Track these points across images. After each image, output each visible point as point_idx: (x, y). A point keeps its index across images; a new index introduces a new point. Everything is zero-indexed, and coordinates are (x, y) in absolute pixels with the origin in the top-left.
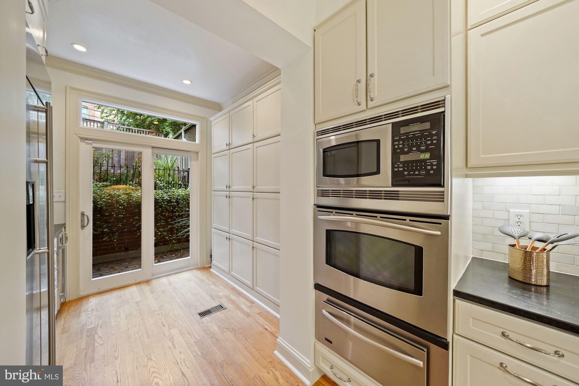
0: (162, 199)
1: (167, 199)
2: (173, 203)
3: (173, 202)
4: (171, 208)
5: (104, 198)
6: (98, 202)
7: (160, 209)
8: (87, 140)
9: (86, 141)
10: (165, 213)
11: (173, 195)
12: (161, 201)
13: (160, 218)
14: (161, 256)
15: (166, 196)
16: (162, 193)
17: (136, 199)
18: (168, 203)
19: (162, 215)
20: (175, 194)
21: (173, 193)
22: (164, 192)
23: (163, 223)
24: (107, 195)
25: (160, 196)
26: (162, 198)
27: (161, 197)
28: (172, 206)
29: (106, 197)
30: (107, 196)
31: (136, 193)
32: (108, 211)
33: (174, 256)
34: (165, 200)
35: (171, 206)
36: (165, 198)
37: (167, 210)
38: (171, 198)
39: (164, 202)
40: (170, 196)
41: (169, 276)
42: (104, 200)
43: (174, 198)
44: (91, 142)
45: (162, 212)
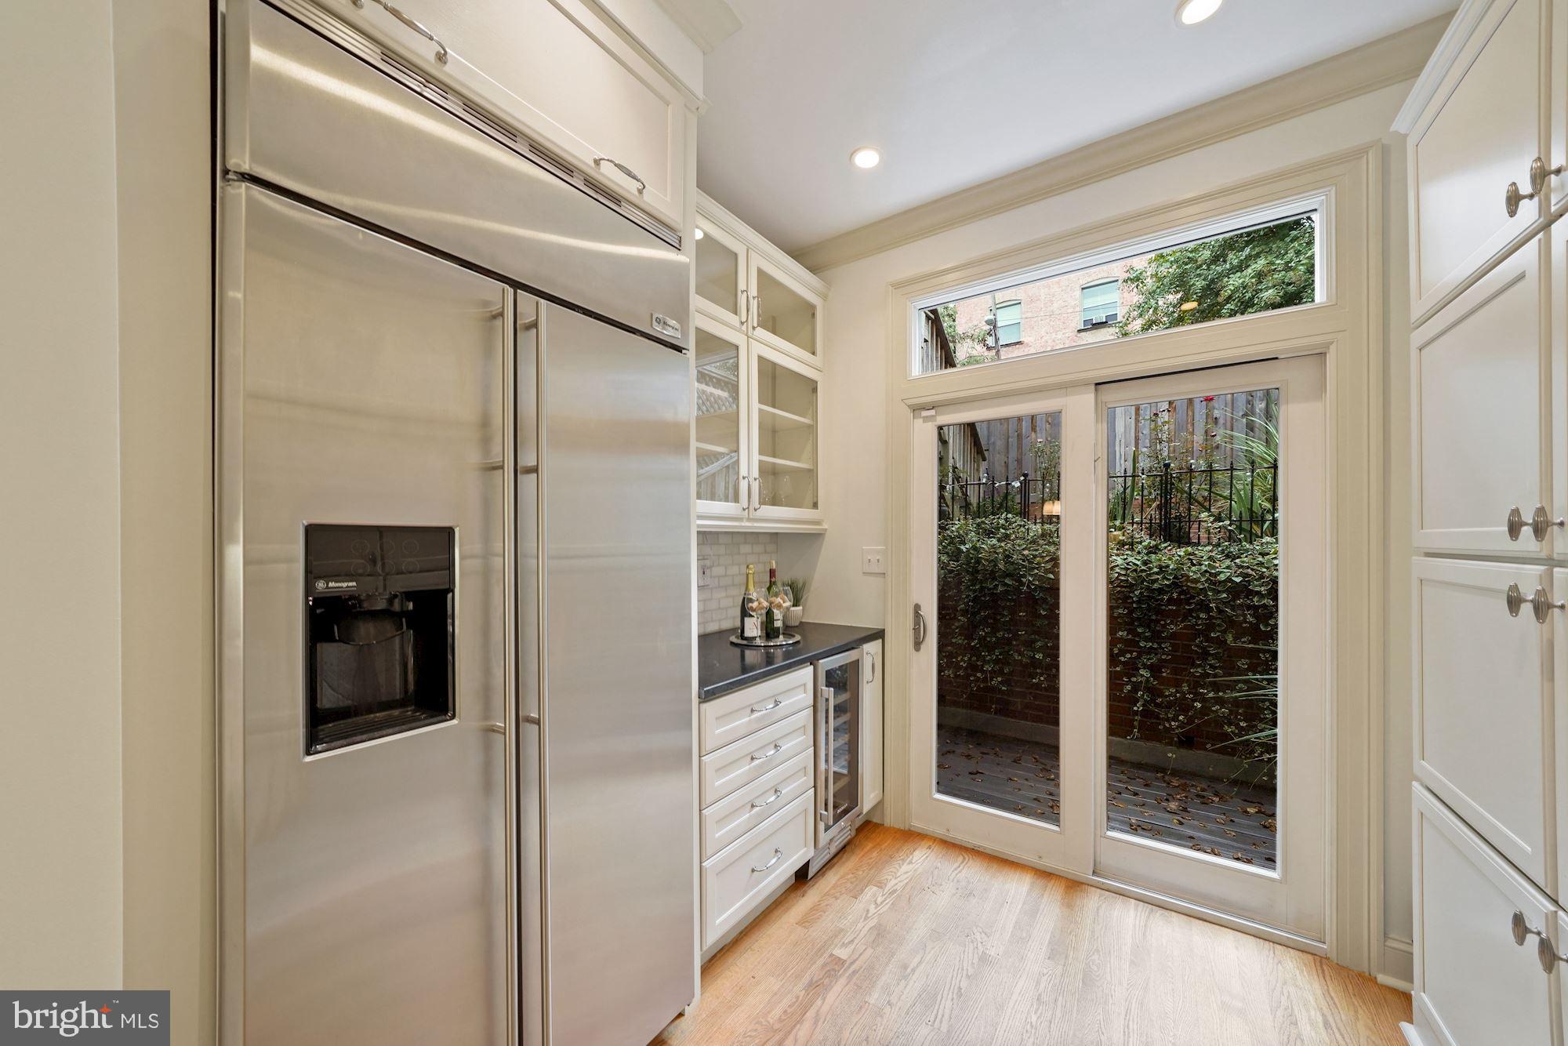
0: (1208, 579)
1: (1229, 580)
2: (1255, 599)
3: (1258, 593)
4: (1250, 618)
5: (1037, 568)
6: (1024, 576)
7: (1203, 615)
8: (924, 409)
9: (925, 413)
10: (1224, 632)
11: (1261, 564)
12: (1206, 585)
13: (1204, 648)
14: (1203, 790)
15: (1228, 567)
16: (1210, 558)
17: (1120, 574)
18: (1236, 597)
19: (1208, 639)
20: (1269, 561)
21: (1260, 559)
22: (1223, 552)
23: (1212, 667)
24: (1047, 559)
25: (1204, 568)
26: (1211, 574)
27: (1206, 571)
28: (1256, 608)
29: (1043, 565)
30: (1047, 562)
31: (1123, 555)
32: (1047, 603)
33: (1251, 810)
34: (1220, 582)
35: (1249, 607)
36: (1222, 577)
37: (1231, 623)
38: (1248, 575)
39: (1219, 592)
40: (1248, 567)
41: (1161, 911)
42: (1036, 571)
43: (1262, 577)
44: (932, 412)
45: (1211, 627)
